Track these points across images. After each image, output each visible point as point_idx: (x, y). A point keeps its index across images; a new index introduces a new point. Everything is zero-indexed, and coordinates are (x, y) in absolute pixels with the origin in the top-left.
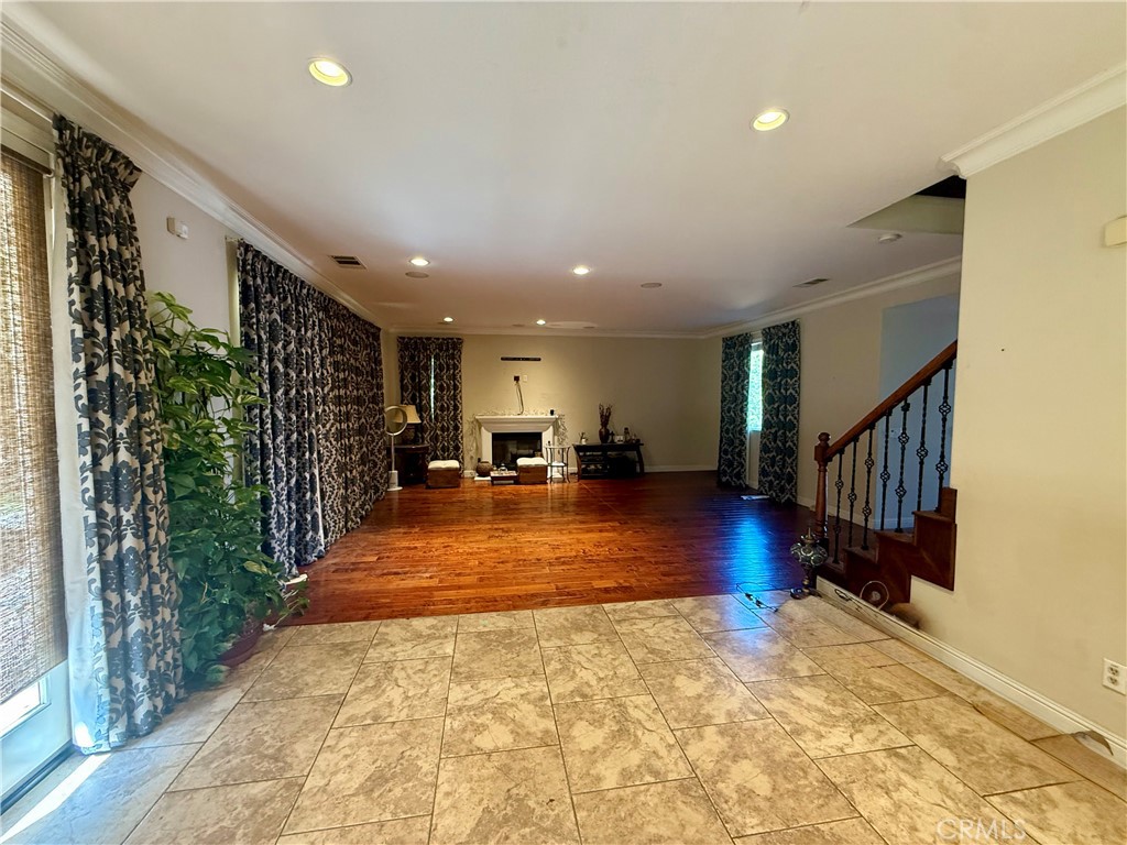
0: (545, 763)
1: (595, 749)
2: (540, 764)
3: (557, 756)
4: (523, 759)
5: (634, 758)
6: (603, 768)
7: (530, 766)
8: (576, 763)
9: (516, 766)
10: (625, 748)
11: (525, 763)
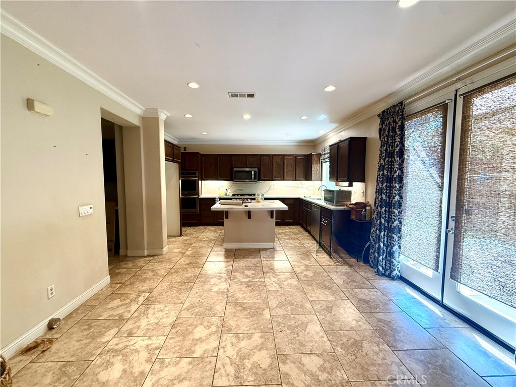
0: (284, 346)
1: (260, 350)
2: (286, 345)
3: (279, 349)
4: (295, 349)
5: (243, 344)
6: (258, 341)
7: (291, 345)
8: (270, 345)
9: (297, 346)
10: (245, 349)
11: (293, 346)
